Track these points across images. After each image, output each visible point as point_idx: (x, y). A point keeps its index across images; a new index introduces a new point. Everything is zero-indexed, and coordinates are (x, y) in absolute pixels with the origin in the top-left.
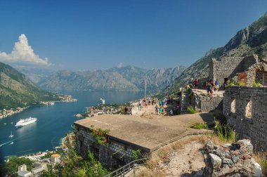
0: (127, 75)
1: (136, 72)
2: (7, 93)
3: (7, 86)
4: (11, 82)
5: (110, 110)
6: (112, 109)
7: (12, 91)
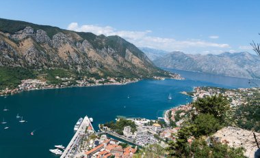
1: (251, 59)
2: (129, 66)
3: (129, 60)
4: (133, 58)
7: (133, 65)
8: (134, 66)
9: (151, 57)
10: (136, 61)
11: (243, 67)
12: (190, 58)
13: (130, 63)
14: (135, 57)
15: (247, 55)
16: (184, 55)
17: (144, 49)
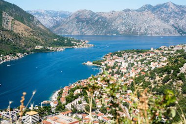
0: (163, 15)
1: (177, 10)
2: (9, 37)
3: (9, 28)
4: (14, 24)
5: (132, 57)
6: (135, 56)
7: (14, 34)
8: (17, 37)
9: (46, 22)
10: (20, 28)
11: (168, 21)
12: (102, 18)
13: (11, 32)
14: (17, 22)
15: (172, 6)
16: (93, 14)
17: (37, 13)
